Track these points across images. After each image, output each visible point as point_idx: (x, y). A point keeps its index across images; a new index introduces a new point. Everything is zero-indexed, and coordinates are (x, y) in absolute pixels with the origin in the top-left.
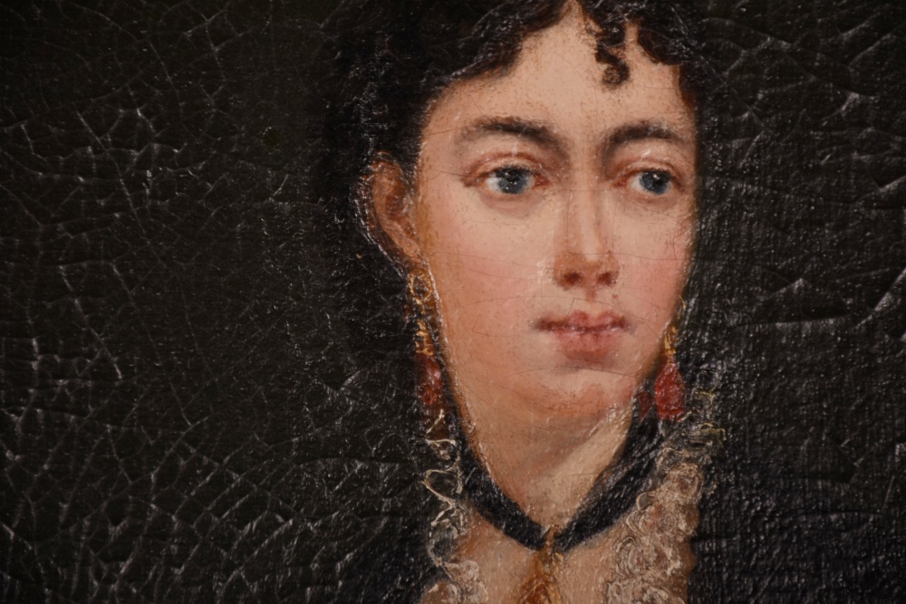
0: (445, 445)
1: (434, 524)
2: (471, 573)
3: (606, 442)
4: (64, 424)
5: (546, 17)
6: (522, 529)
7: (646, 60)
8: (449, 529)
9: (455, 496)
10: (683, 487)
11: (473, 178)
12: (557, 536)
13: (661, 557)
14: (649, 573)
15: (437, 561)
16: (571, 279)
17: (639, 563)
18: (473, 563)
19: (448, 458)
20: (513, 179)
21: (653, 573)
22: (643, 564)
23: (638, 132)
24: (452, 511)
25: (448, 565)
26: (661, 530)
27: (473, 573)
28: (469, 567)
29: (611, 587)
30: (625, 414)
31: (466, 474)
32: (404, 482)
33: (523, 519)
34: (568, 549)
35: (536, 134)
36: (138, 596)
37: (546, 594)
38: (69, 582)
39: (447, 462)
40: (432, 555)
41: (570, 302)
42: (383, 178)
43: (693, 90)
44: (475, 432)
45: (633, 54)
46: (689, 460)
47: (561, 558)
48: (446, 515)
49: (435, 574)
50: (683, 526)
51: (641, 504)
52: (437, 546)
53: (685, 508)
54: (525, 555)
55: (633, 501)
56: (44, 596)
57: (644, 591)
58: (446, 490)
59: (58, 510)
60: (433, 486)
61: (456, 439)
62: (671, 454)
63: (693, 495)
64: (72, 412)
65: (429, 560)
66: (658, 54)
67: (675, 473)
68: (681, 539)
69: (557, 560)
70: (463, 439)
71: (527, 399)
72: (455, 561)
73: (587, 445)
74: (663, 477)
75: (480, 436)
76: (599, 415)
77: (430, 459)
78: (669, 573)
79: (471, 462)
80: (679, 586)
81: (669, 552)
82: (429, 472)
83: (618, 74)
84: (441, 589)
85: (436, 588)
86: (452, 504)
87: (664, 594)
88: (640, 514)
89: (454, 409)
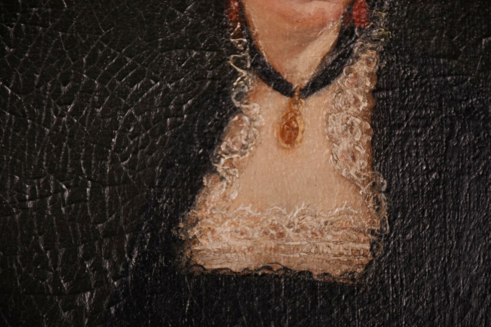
0: (240, 42)
1: (235, 84)
2: (255, 110)
3: (327, 40)
4: (36, 32)
6: (283, 87)
8: (243, 87)
9: (246, 69)
10: (369, 63)
12: (301, 90)
13: (357, 101)
14: (351, 109)
15: (237, 104)
17: (345, 104)
18: (256, 105)
19: (242, 48)
21: (352, 109)
22: (347, 104)
24: (244, 77)
25: (243, 106)
26: (357, 86)
27: (256, 110)
28: (254, 107)
29: (330, 117)
30: (337, 24)
31: (252, 57)
32: (219, 62)
33: (283, 81)
34: (307, 97)
36: (77, 124)
37: (295, 121)
38: (41, 117)
39: (241, 51)
40: (234, 101)
44: (257, 35)
46: (372, 49)
47: (303, 101)
48: (242, 79)
49: (236, 111)
50: (368, 84)
51: (346, 72)
52: (237, 96)
53: (370, 75)
54: (284, 100)
55: (341, 71)
56: (28, 124)
57: (348, 119)
58: (241, 66)
59: (34, 78)
60: (235, 64)
61: (247, 38)
62: (362, 45)
63: (374, 68)
64: (40, 26)
65: (233, 103)
67: (364, 56)
68: (367, 91)
69: (301, 103)
70: (250, 39)
71: (284, 16)
72: (247, 104)
73: (317, 41)
74: (358, 58)
75: (260, 37)
76: (323, 25)
77: (233, 49)
78: (361, 109)
79: (254, 50)
80: (366, 116)
81: (361, 98)
82: (232, 56)
84: (239, 119)
85: (236, 118)
86: (245, 73)
87: (358, 120)
88: (346, 78)
89: (246, 23)
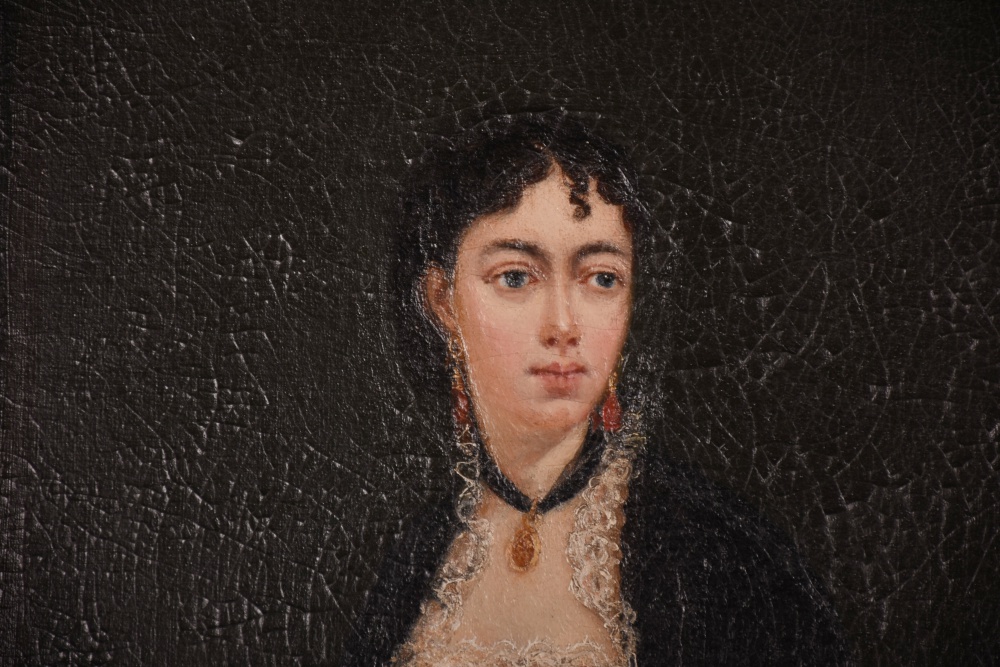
0: (470, 447)
1: (461, 496)
2: (483, 526)
3: (572, 444)
4: (232, 432)
5: (539, 176)
6: (519, 501)
7: (601, 202)
8: (471, 499)
9: (474, 479)
10: (618, 473)
11: (489, 277)
12: (539, 504)
13: (604, 519)
14: (596, 527)
15: (463, 520)
16: (550, 342)
17: (590, 521)
18: (485, 520)
19: (471, 454)
20: (515, 278)
21: (599, 527)
22: (591, 521)
23: (596, 248)
24: (473, 488)
25: (469, 522)
26: (603, 500)
27: (485, 526)
28: (482, 523)
29: (572, 536)
30: (584, 425)
31: (482, 464)
32: (439, 471)
33: (518, 494)
34: (545, 512)
35: (531, 250)
36: (277, 540)
37: (530, 540)
38: (235, 529)
39: (469, 457)
40: (460, 515)
41: (549, 356)
42: (435, 278)
43: (632, 220)
44: (488, 439)
45: (593, 199)
46: (623, 457)
47: (540, 517)
48: (469, 490)
49: (463, 527)
50: (618, 498)
51: (592, 484)
52: (463, 510)
53: (619, 487)
54: (518, 515)
55: (587, 483)
56: (220, 538)
57: (592, 538)
58: (471, 476)
59: (229, 485)
60: (461, 472)
61: (476, 442)
62: (611, 452)
63: (624, 479)
64: (237, 425)
65: (458, 519)
66: (609, 197)
67: (614, 465)
68: (616, 506)
69: (538, 519)
70: (480, 441)
71: (519, 417)
72: (474, 519)
73: (558, 447)
74: (606, 467)
75: (491, 441)
76: (567, 429)
77: (458, 454)
78: (608, 527)
79: (484, 455)
80: (614, 535)
81: (609, 515)
82: (458, 464)
83: (583, 211)
84: (465, 537)
85: (461, 536)
86: (473, 483)
87: (604, 541)
88: (591, 490)
89: (475, 425)
